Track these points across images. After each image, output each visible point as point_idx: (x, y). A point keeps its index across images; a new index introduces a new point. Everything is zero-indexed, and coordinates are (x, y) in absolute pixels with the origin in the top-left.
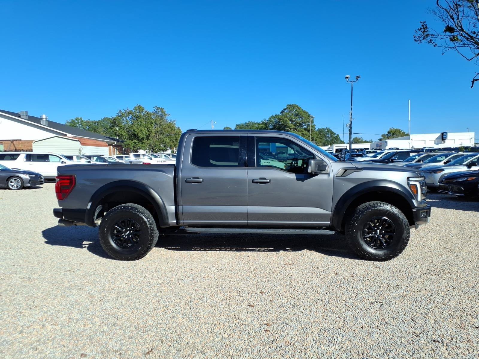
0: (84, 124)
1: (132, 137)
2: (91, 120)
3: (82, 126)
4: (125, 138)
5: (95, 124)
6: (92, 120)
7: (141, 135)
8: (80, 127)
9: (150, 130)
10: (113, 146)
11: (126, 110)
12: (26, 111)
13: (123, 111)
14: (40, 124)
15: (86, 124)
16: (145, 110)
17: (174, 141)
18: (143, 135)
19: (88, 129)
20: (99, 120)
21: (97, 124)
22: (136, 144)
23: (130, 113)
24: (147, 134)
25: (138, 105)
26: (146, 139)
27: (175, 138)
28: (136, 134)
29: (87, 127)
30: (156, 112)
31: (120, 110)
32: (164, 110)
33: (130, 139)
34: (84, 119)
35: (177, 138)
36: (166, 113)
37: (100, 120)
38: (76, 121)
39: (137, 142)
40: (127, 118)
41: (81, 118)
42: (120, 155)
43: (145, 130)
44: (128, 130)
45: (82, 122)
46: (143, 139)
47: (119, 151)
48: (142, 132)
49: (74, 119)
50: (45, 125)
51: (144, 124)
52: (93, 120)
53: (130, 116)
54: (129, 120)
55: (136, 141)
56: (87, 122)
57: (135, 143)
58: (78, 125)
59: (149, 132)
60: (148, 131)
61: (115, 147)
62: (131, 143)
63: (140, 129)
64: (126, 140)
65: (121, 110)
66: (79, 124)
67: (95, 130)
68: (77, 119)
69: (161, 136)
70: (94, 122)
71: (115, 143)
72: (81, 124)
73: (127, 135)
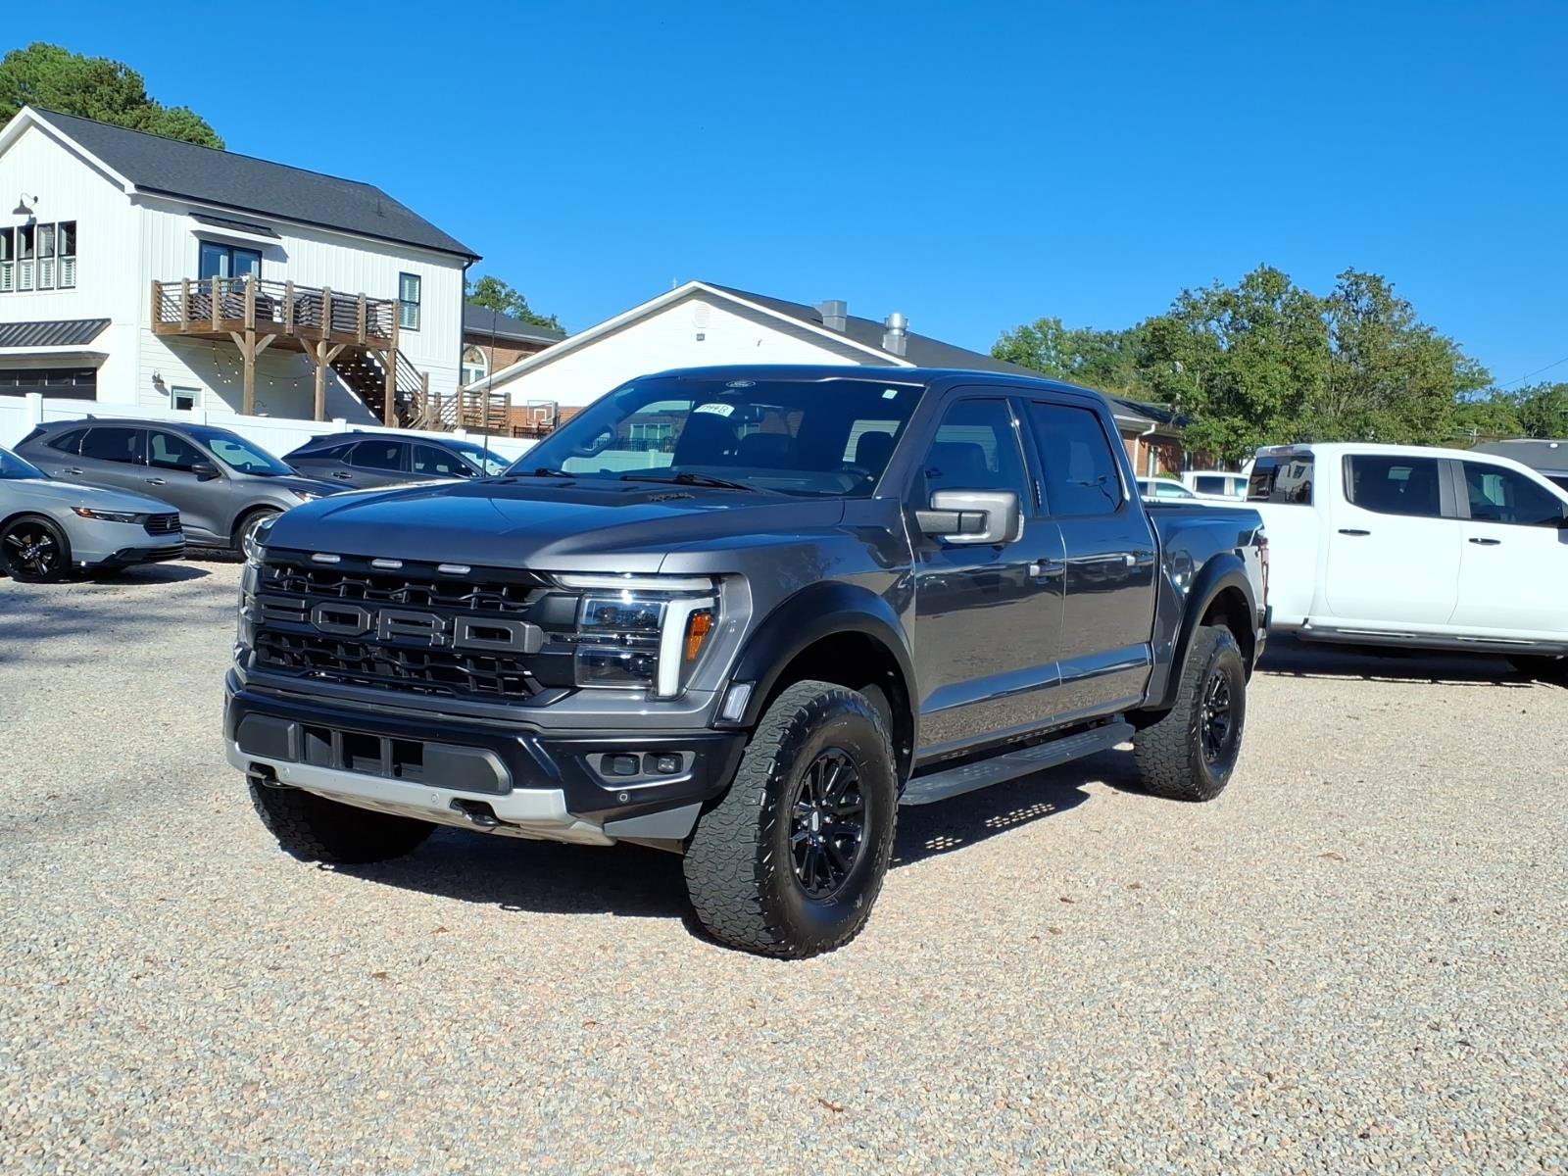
0: (1068, 346)
1: (1225, 406)
2: (1094, 331)
3: (1057, 356)
4: (1192, 406)
5: (1110, 344)
6: (1099, 327)
7: (1259, 395)
8: (1049, 358)
9: (1306, 375)
10: (1143, 439)
11: (1211, 288)
12: (839, 302)
13: (1197, 295)
14: (879, 347)
15: (1075, 346)
16: (1290, 288)
17: (1414, 427)
18: (1272, 395)
19: (1081, 365)
20: (1127, 329)
21: (1116, 344)
22: (1236, 432)
23: (1224, 304)
24: (1291, 392)
25: (1262, 265)
26: (1282, 414)
27: (1421, 412)
28: (1242, 390)
29: (1079, 359)
30: (1347, 295)
31: (1186, 292)
32: (1384, 286)
33: (1212, 413)
34: (1071, 326)
35: (1433, 410)
36: (1394, 297)
37: (1134, 328)
38: (1039, 335)
39: (1244, 424)
40: (1214, 323)
41: (1058, 322)
42: (1165, 476)
43: (1279, 375)
44: (1207, 372)
45: (1059, 336)
46: (1268, 412)
47: (1165, 462)
48: (1267, 383)
49: (1030, 327)
50: (896, 352)
51: (1278, 348)
52: (1103, 330)
53: (1227, 317)
54: (1219, 332)
55: (1238, 422)
56: (1080, 339)
57: (1235, 430)
58: (1042, 351)
59: (1298, 385)
60: (1298, 378)
61: (1151, 443)
62: (1216, 428)
63: (1259, 370)
64: (1197, 416)
65: (1191, 292)
66: (1047, 348)
67: (1107, 371)
68: (1042, 326)
69: (1359, 402)
70: (1106, 339)
71: (1153, 429)
72: (1055, 347)
73: (1202, 396)
